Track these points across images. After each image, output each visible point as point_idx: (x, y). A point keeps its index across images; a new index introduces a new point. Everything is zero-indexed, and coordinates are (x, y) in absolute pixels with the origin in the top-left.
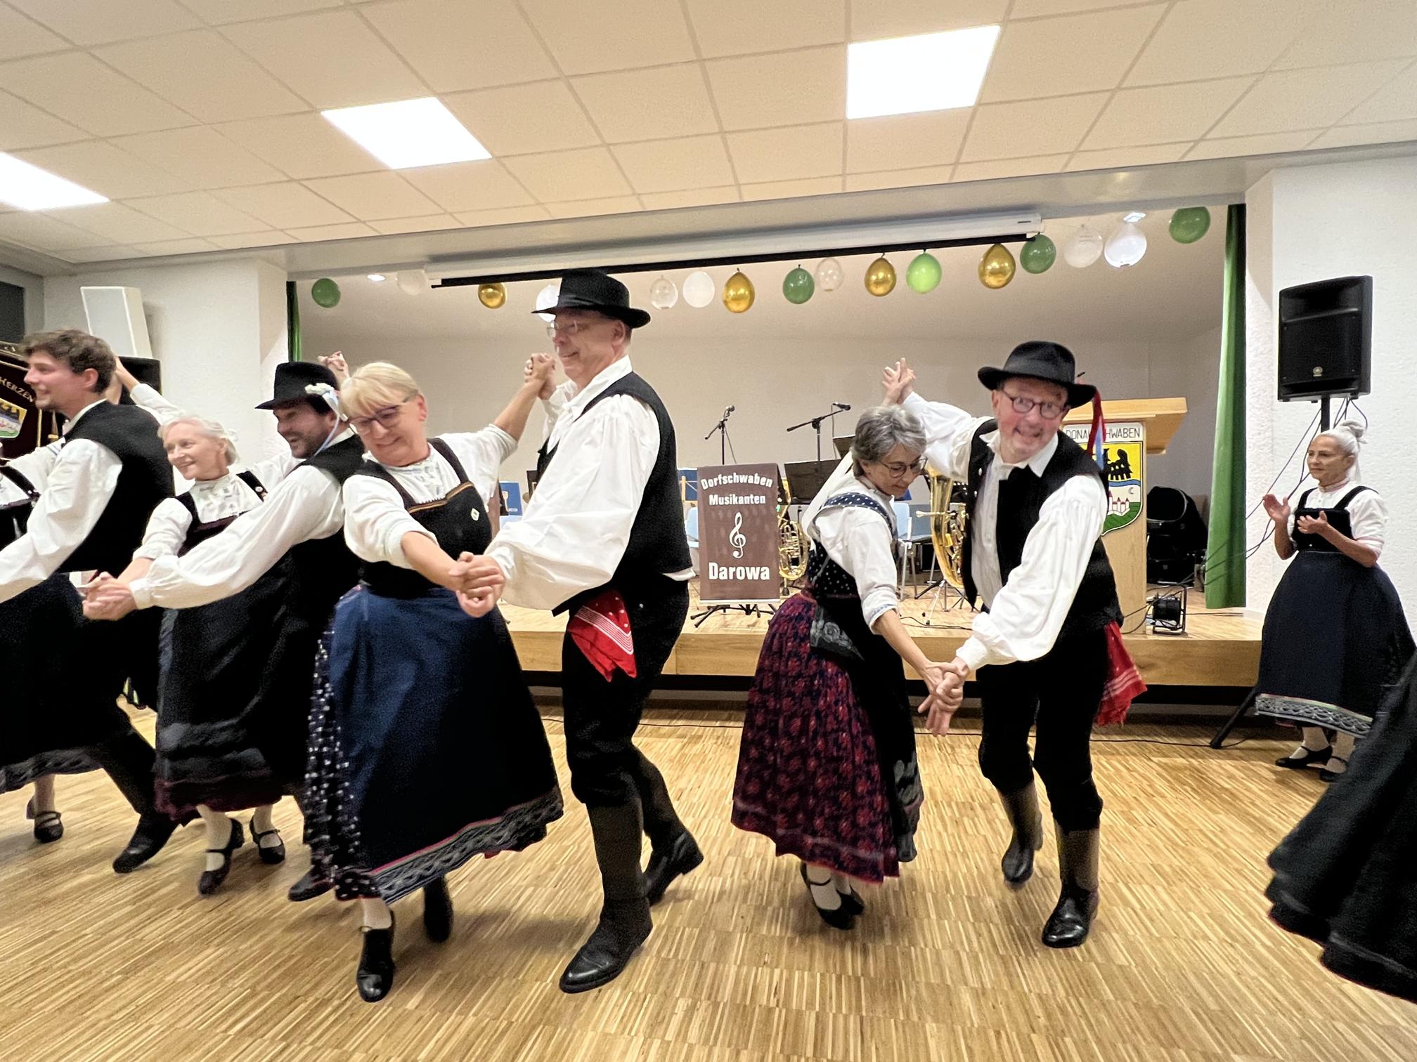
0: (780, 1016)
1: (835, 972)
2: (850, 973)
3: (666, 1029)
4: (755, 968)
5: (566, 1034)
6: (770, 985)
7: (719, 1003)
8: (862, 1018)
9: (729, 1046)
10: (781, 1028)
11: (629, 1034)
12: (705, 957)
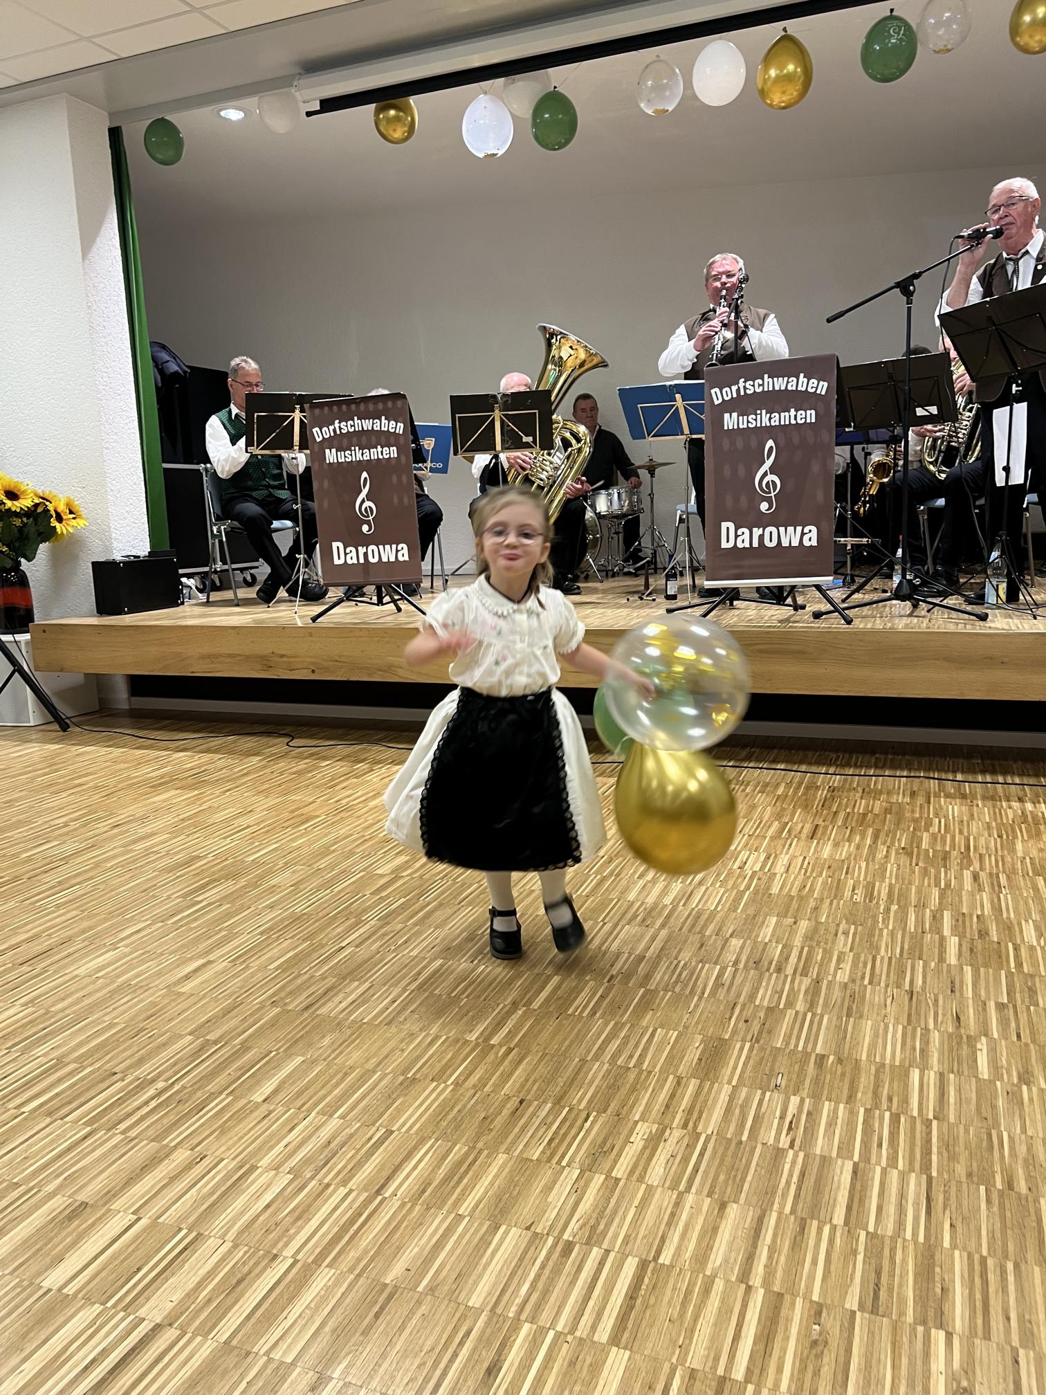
0: (794, 1162)
1: (889, 1109)
2: (915, 1113)
3: (615, 1162)
4: (759, 1092)
5: (467, 1154)
6: (782, 1118)
7: (699, 1135)
8: (930, 1179)
9: (709, 1195)
10: (795, 1179)
11: (559, 1163)
12: (682, 1070)
